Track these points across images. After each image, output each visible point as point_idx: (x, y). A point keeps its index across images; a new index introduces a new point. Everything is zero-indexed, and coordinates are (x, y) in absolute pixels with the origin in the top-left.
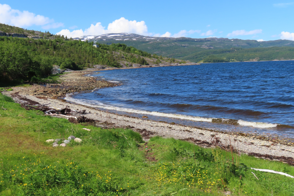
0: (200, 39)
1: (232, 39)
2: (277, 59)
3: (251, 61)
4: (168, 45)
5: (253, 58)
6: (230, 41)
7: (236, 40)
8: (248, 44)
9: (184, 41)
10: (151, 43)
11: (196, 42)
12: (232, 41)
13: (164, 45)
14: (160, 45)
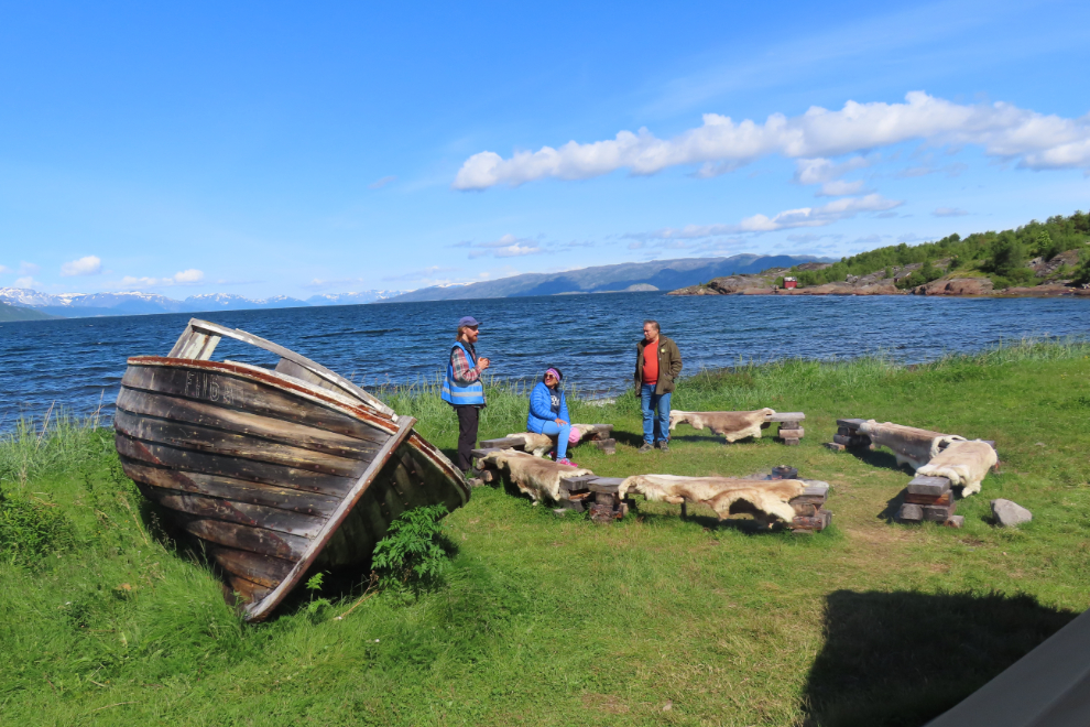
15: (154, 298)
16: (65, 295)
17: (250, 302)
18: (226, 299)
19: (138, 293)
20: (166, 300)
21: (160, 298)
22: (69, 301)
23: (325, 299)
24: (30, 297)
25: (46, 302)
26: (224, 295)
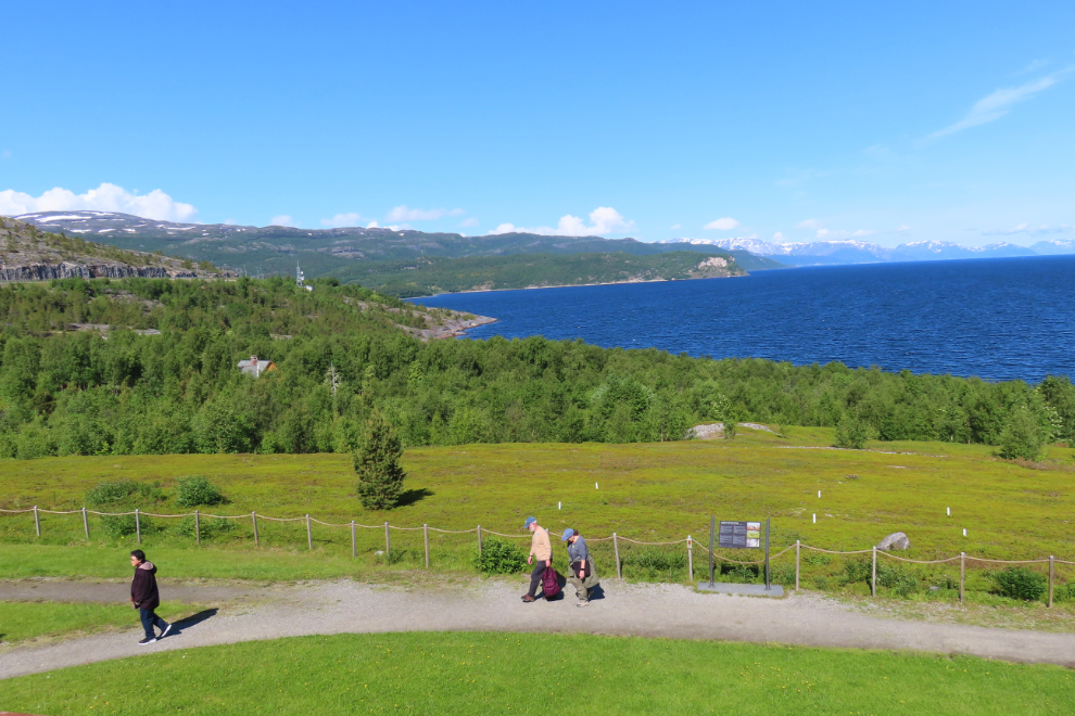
0: (321, 231)
1: (401, 232)
2: (532, 284)
3: (476, 290)
4: (244, 248)
5: (481, 283)
6: (394, 235)
7: (411, 234)
8: (442, 243)
9: (280, 236)
10: (192, 242)
11: (311, 238)
12: (401, 238)
13: (231, 249)
14: (220, 248)
15: (868, 246)
16: (786, 244)
17: (965, 249)
18: (939, 247)
19: (853, 242)
20: (879, 248)
21: (873, 247)
22: (789, 250)
23: (1054, 244)
24: (757, 246)
25: (770, 251)
26: (937, 242)
